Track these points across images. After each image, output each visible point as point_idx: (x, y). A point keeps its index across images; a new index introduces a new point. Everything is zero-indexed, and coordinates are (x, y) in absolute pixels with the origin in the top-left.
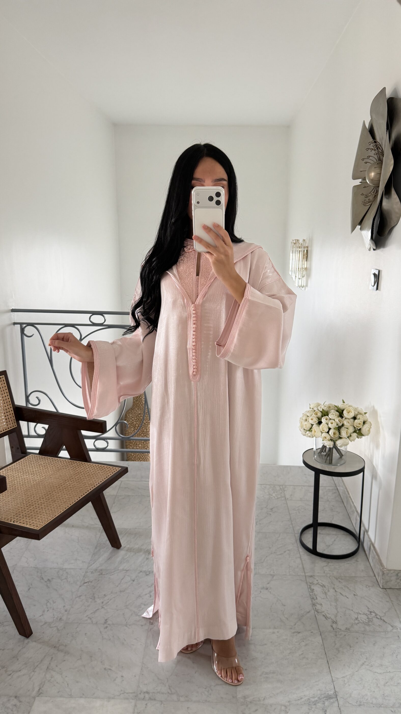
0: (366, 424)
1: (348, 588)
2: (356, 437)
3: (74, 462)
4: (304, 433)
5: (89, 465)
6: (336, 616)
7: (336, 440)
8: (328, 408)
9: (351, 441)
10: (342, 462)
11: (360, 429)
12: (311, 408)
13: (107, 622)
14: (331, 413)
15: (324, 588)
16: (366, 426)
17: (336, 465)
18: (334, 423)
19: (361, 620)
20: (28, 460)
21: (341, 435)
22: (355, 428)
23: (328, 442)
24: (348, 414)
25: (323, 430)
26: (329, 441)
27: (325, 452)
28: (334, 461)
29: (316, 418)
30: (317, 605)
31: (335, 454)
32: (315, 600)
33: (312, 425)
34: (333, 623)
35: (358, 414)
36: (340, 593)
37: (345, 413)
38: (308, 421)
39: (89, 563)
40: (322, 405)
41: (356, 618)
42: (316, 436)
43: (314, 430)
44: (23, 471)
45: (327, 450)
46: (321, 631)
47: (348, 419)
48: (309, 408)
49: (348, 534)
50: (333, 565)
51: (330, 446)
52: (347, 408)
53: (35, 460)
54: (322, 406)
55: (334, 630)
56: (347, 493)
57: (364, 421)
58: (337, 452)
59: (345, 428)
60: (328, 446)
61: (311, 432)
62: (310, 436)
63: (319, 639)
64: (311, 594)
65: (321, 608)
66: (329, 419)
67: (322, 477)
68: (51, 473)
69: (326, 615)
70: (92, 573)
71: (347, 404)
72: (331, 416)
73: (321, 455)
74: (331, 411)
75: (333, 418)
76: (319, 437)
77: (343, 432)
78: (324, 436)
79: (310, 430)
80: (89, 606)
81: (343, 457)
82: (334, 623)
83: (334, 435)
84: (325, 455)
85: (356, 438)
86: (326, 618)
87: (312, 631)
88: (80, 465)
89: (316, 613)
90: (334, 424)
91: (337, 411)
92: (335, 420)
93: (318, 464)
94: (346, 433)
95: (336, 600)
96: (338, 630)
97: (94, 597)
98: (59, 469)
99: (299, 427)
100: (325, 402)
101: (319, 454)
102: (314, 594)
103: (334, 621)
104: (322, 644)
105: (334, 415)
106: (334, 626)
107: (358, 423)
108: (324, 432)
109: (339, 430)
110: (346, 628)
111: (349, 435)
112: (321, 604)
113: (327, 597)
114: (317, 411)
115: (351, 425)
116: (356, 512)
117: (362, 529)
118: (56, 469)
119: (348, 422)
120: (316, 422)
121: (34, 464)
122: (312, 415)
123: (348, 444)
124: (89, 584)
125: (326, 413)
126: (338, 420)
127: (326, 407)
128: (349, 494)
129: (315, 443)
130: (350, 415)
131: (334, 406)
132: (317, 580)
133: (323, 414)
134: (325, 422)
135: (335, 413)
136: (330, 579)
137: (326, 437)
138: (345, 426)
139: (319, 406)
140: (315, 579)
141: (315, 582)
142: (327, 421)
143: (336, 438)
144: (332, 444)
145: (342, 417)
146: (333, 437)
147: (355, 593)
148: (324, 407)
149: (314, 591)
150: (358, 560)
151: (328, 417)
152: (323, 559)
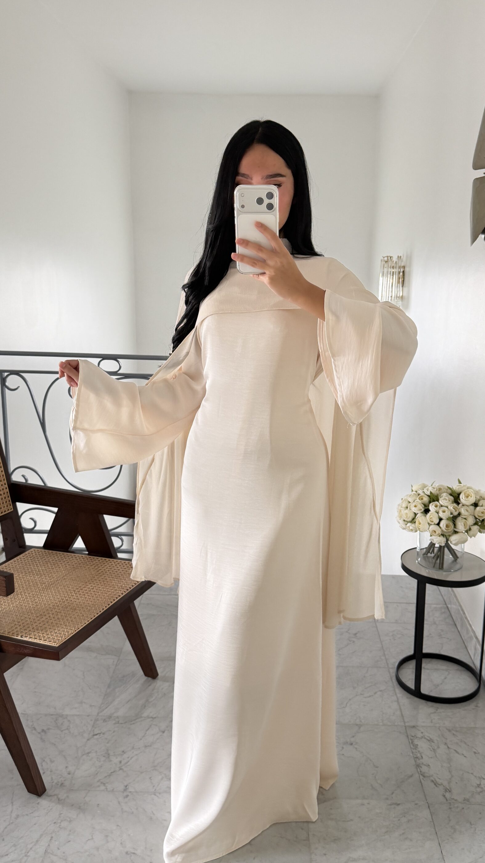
1: (465, 743)
2: (477, 530)
3: (94, 558)
4: (404, 526)
5: (116, 562)
6: (449, 783)
7: (450, 536)
8: (438, 491)
9: (471, 537)
10: (458, 566)
11: (483, 520)
12: (414, 491)
13: (127, 789)
14: (442, 497)
15: (433, 744)
17: (449, 570)
18: (446, 512)
20: (31, 556)
21: (457, 527)
22: (476, 518)
24: (466, 499)
25: (430, 521)
26: (439, 536)
27: (433, 553)
28: (445, 565)
29: (422, 504)
30: (423, 767)
31: (448, 557)
32: (419, 759)
33: (416, 514)
35: (480, 499)
36: (455, 750)
37: (462, 497)
38: (410, 509)
39: (100, 708)
40: (430, 487)
41: (478, 785)
42: (421, 530)
43: (419, 521)
44: (25, 571)
45: (436, 550)
46: (429, 802)
47: (467, 506)
48: (411, 490)
49: (463, 668)
50: (443, 712)
51: (442, 543)
52: (465, 491)
53: (40, 557)
55: (447, 801)
56: (461, 612)
58: (450, 554)
59: (462, 518)
60: (438, 543)
61: (414, 524)
62: (412, 530)
63: (425, 813)
64: (414, 751)
65: (429, 771)
66: (440, 506)
67: (429, 586)
68: (64, 573)
69: (435, 780)
70: (104, 721)
71: (465, 485)
72: (442, 502)
73: (427, 557)
74: (443, 494)
75: (446, 504)
76: (425, 531)
77: (460, 523)
78: (432, 529)
79: (413, 521)
81: (458, 559)
82: (447, 791)
83: (447, 529)
84: (433, 558)
85: (477, 533)
86: (436, 784)
87: (416, 802)
88: (104, 562)
89: (421, 777)
90: (448, 512)
91: (451, 495)
92: (449, 507)
93: (423, 569)
94: (463, 525)
95: (450, 760)
96: (453, 801)
97: (109, 755)
98: (75, 567)
99: (396, 518)
100: (433, 482)
101: (424, 555)
102: (419, 752)
103: (447, 788)
104: (432, 820)
105: (446, 500)
106: (447, 795)
107: (481, 511)
108: (433, 523)
109: (454, 520)
110: (464, 798)
111: (468, 528)
112: (429, 765)
113: (436, 756)
114: (422, 494)
115: (470, 515)
116: (474, 638)
118: (71, 568)
119: (467, 511)
120: (421, 510)
121: (38, 561)
122: (415, 500)
123: (466, 541)
124: (100, 737)
125: (435, 497)
126: (452, 506)
127: (435, 489)
128: (464, 613)
129: (418, 541)
130: (468, 500)
131: (447, 488)
132: (422, 733)
133: (430, 499)
134: (434, 510)
135: (449, 498)
136: (440, 730)
137: (436, 531)
138: (462, 515)
139: (425, 487)
140: (419, 730)
141: (419, 735)
142: (437, 509)
143: (449, 532)
144: (444, 540)
145: (458, 504)
146: (445, 531)
147: (475, 751)
148: (432, 490)
149: (418, 747)
150: (479, 705)
151: (438, 504)
152: (430, 704)
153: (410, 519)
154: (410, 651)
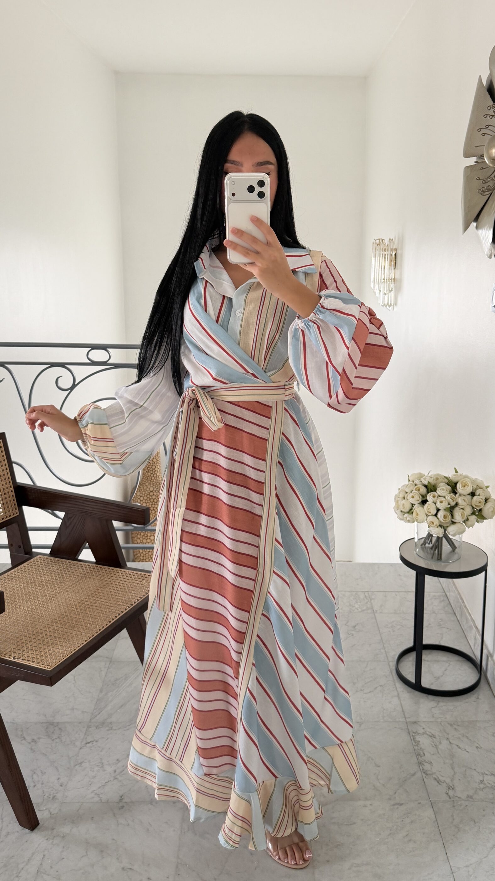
0: (490, 502)
1: (467, 738)
2: (475, 520)
3: (100, 568)
4: (401, 517)
6: (452, 780)
7: (447, 527)
8: (435, 480)
9: (468, 527)
10: (456, 557)
11: (480, 510)
12: (411, 480)
13: (122, 799)
14: (440, 487)
15: (434, 739)
16: (489, 504)
17: (447, 561)
18: (444, 502)
19: (488, 783)
20: (35, 565)
21: (454, 518)
22: (473, 508)
23: (437, 529)
24: (463, 489)
25: (428, 511)
26: (437, 527)
27: (430, 543)
28: (443, 556)
29: (419, 495)
30: (425, 764)
31: (446, 547)
32: (421, 757)
33: (413, 505)
34: (449, 788)
35: (477, 488)
37: (459, 487)
38: (407, 499)
39: (92, 714)
41: (480, 781)
42: (418, 521)
43: (417, 512)
46: (432, 802)
47: (464, 495)
48: (408, 480)
49: (464, 659)
50: (444, 706)
51: (440, 534)
52: (462, 480)
54: (427, 477)
55: (450, 799)
56: (461, 601)
57: (486, 498)
58: (448, 545)
59: (459, 508)
60: (436, 535)
61: (411, 514)
62: (409, 521)
63: (429, 813)
64: (416, 748)
65: (431, 768)
66: (438, 496)
67: (428, 578)
69: (438, 778)
70: (97, 728)
71: (462, 474)
72: (440, 492)
73: (425, 547)
74: (440, 484)
75: (443, 495)
76: (423, 522)
77: (457, 514)
78: (430, 520)
79: (410, 511)
80: (95, 777)
81: (456, 549)
82: (451, 789)
83: (444, 519)
84: (432, 548)
85: (475, 523)
86: (439, 781)
87: (419, 802)
89: (424, 775)
90: (445, 503)
91: (448, 485)
92: (446, 497)
93: (422, 560)
94: (461, 515)
95: (452, 756)
96: (457, 798)
97: (103, 764)
99: (393, 508)
100: (430, 471)
101: (422, 546)
102: (421, 748)
103: (450, 786)
104: (435, 820)
105: (444, 490)
106: (451, 793)
107: (478, 500)
108: (430, 514)
109: (452, 511)
110: (468, 795)
111: (465, 518)
112: (431, 762)
113: (438, 752)
114: (419, 484)
115: (468, 504)
116: (474, 628)
117: (485, 651)
119: (464, 501)
120: (419, 500)
122: (412, 491)
123: (465, 531)
124: (93, 745)
125: (433, 488)
126: (449, 497)
127: (432, 479)
128: (463, 602)
129: (416, 531)
130: (466, 490)
131: (444, 477)
133: (428, 489)
134: (431, 500)
135: (446, 488)
137: (434, 522)
138: (459, 505)
139: (422, 477)
140: (421, 726)
141: (421, 731)
142: (434, 499)
143: (447, 523)
144: (442, 532)
145: (455, 493)
146: (443, 521)
147: (477, 745)
148: (429, 479)
149: (420, 743)
150: (480, 697)
151: (436, 494)
152: (431, 697)
153: (407, 510)
154: (411, 644)
